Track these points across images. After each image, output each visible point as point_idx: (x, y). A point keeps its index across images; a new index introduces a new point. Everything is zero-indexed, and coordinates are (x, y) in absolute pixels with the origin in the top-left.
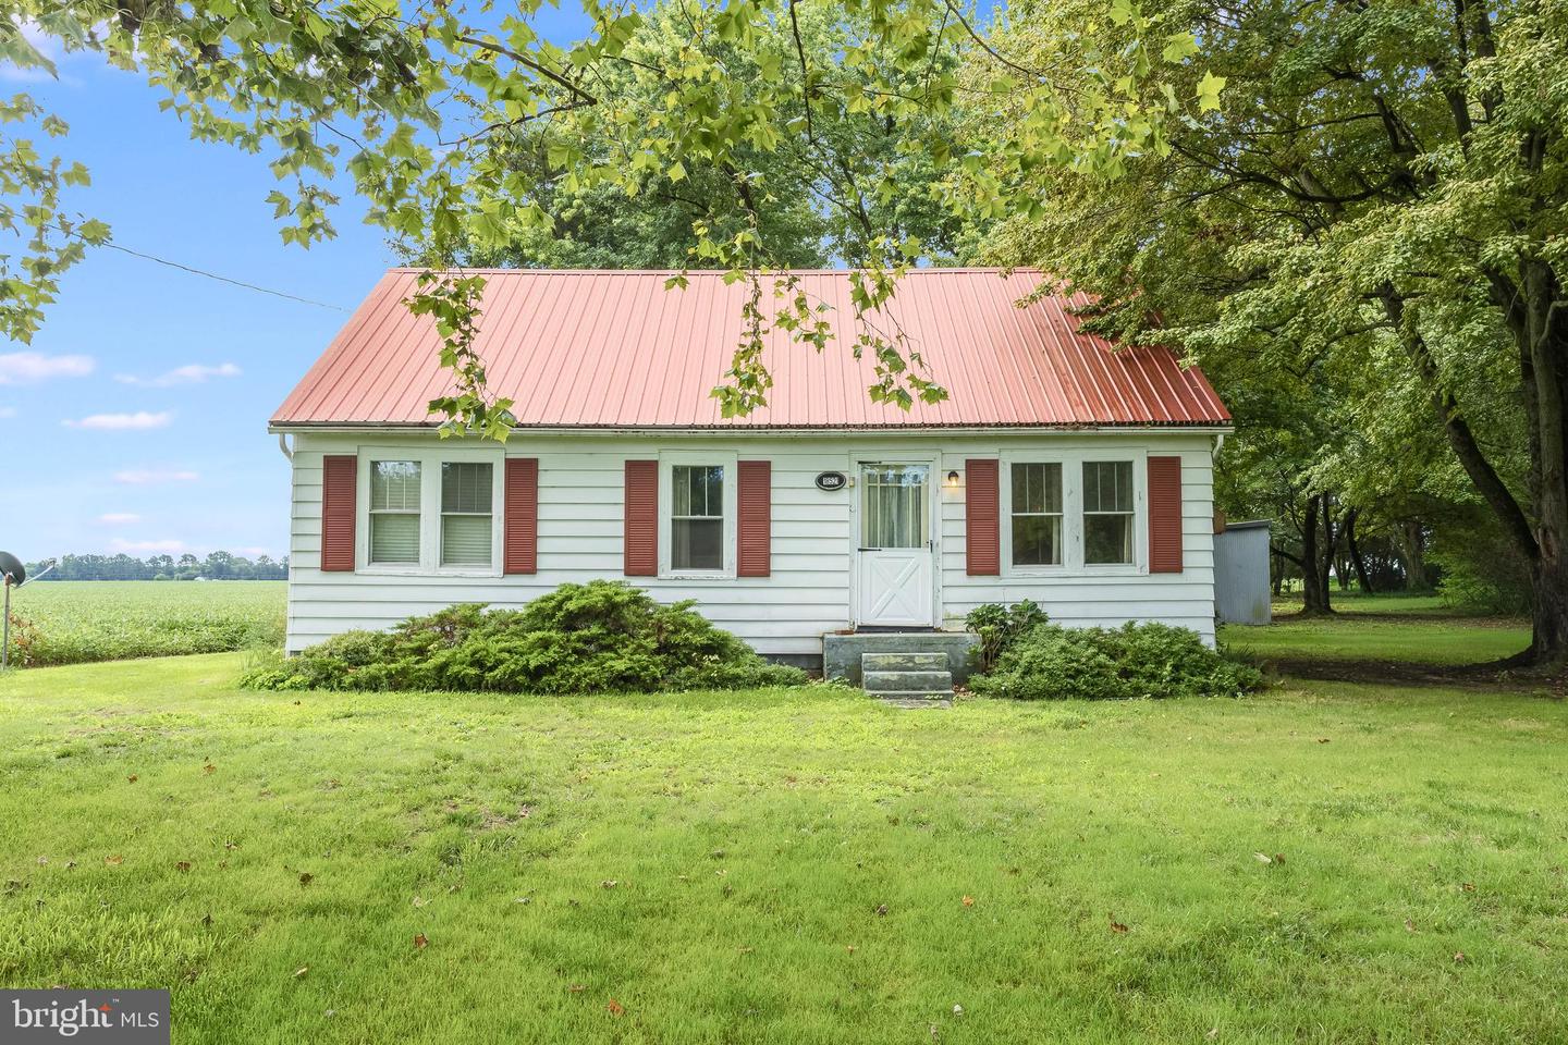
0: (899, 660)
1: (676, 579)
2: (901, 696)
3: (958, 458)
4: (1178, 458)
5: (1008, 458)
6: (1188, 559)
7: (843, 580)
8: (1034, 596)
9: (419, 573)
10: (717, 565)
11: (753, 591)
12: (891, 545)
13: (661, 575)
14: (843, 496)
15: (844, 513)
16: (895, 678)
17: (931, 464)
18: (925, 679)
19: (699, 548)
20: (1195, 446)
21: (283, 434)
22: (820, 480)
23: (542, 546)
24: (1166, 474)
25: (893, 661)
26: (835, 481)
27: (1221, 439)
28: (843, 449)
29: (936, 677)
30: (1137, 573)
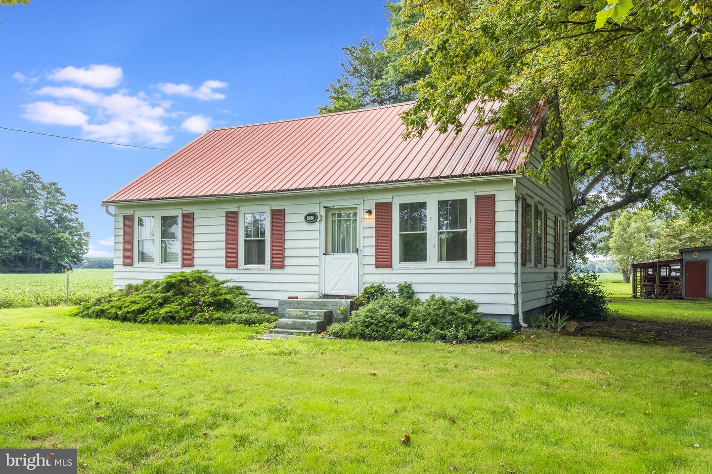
0: (301, 313)
1: (246, 269)
2: (283, 333)
3: (371, 202)
4: (494, 195)
5: (397, 200)
6: (498, 258)
7: (315, 270)
8: (409, 279)
9: (154, 266)
10: (264, 263)
11: (277, 276)
12: (343, 251)
13: (240, 268)
14: (316, 226)
15: (316, 235)
16: (290, 323)
17: (358, 206)
18: (304, 324)
19: (255, 254)
20: (504, 187)
21: (107, 207)
22: (306, 218)
23: (196, 254)
24: (486, 205)
25: (299, 313)
26: (312, 218)
27: (514, 181)
28: (317, 200)
29: (309, 323)
30: (469, 266)
